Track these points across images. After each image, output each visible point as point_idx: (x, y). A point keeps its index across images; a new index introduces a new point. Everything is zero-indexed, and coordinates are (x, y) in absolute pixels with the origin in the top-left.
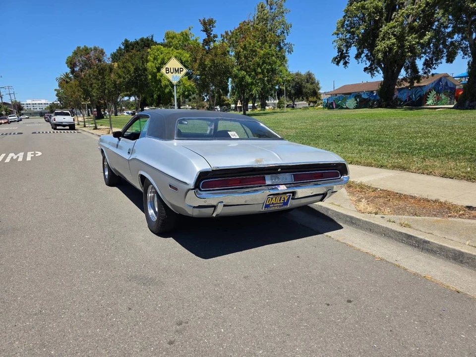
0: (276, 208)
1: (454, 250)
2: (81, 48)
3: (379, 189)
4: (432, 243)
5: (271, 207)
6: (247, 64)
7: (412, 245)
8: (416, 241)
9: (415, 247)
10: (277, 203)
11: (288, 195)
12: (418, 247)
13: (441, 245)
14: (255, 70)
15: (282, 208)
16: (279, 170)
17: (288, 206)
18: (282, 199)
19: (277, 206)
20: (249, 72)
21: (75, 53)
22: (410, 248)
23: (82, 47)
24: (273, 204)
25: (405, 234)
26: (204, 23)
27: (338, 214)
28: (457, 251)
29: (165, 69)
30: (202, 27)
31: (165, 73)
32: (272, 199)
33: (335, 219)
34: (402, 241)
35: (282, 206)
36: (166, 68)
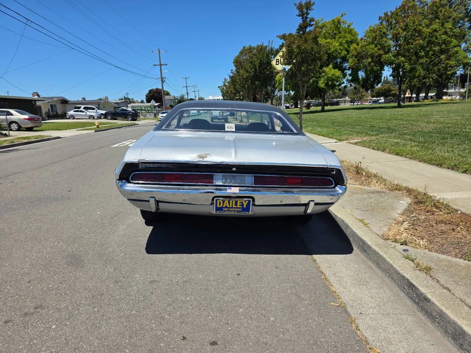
0: (233, 213)
1: (455, 323)
2: (246, 48)
3: (459, 212)
4: (433, 303)
5: (225, 211)
6: (406, 47)
7: (412, 299)
8: (417, 295)
9: (415, 302)
10: (232, 208)
11: (246, 199)
12: (418, 304)
13: (442, 311)
14: (416, 54)
15: (241, 214)
16: (234, 169)
17: (250, 213)
18: (239, 204)
19: (234, 211)
20: (408, 56)
21: (241, 53)
22: (409, 302)
23: (247, 46)
24: (226, 207)
25: (408, 280)
26: (300, 8)
27: (355, 235)
28: (458, 326)
29: (275, 61)
30: (297, 12)
31: (275, 65)
32: (224, 202)
33: (351, 239)
34: (403, 289)
35: (242, 211)
36: (277, 60)
